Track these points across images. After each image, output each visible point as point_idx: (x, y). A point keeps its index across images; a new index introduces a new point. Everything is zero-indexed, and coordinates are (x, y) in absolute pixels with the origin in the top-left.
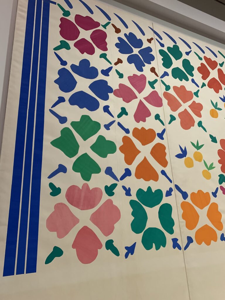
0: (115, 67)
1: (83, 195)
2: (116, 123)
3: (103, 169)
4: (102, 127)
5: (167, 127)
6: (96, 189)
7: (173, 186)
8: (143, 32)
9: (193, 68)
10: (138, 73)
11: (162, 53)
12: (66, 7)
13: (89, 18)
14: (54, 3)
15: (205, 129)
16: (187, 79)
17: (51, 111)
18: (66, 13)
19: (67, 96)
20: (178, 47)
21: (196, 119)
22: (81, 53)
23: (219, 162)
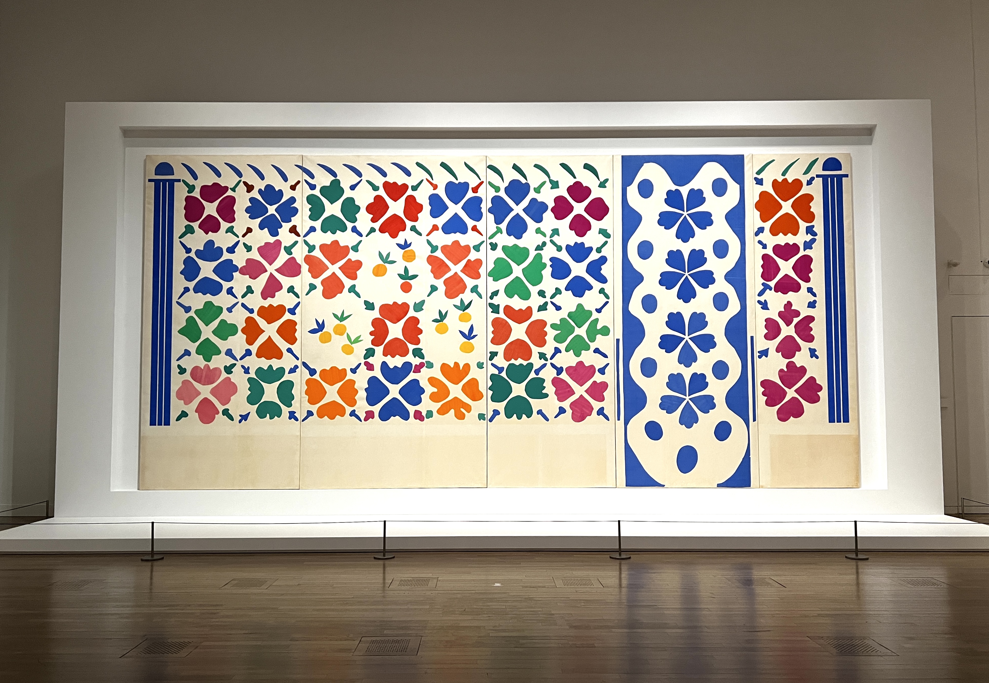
0: (242, 240)
1: (204, 373)
2: (240, 304)
3: (223, 351)
4: (225, 310)
5: (303, 299)
6: (216, 369)
7: (299, 363)
8: (285, 179)
9: (358, 208)
10: (272, 240)
11: (311, 199)
12: (190, 180)
13: (216, 185)
14: (179, 181)
15: (358, 296)
16: (344, 229)
17: (178, 303)
18: (191, 188)
19: (191, 285)
20: (339, 181)
21: (348, 283)
22: (207, 233)
23: (371, 333)
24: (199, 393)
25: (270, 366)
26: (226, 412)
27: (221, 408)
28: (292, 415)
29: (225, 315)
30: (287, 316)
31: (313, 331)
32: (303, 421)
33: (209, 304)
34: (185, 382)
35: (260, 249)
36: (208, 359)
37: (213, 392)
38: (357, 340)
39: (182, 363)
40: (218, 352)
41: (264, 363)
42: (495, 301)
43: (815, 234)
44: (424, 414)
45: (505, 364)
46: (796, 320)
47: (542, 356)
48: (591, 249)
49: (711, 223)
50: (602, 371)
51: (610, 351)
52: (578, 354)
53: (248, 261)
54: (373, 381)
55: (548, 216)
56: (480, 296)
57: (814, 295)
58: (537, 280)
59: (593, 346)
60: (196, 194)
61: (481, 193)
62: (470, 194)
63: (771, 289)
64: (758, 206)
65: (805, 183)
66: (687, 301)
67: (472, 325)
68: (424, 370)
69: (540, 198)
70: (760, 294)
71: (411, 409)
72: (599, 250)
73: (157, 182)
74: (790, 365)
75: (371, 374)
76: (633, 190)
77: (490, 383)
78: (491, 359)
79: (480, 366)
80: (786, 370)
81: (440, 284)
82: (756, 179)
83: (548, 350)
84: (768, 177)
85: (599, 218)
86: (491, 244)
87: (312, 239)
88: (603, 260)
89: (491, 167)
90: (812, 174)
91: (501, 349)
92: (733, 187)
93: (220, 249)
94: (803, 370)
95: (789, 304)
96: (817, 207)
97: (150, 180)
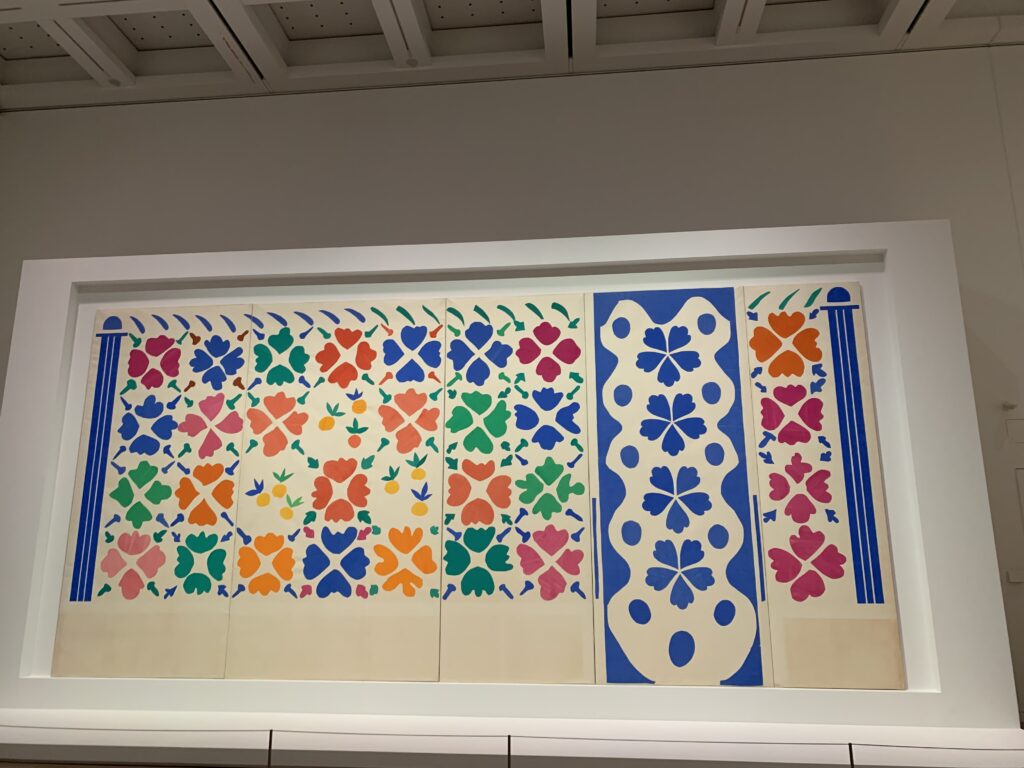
0: (184, 395)
1: (132, 542)
2: (175, 464)
3: (155, 515)
4: (160, 471)
5: (243, 457)
6: (145, 536)
7: (233, 530)
8: (233, 328)
9: (307, 357)
10: (214, 393)
11: (259, 350)
12: (137, 334)
13: (162, 337)
14: (125, 334)
15: (302, 451)
16: (290, 379)
17: (113, 464)
18: (137, 342)
19: (128, 444)
20: (288, 330)
21: (291, 438)
22: (148, 388)
23: (314, 495)
24: (124, 564)
25: (202, 534)
26: (151, 586)
27: (146, 581)
28: (222, 590)
29: (160, 477)
30: (225, 476)
31: (251, 493)
32: (234, 596)
33: (144, 464)
34: (112, 552)
35: (201, 404)
36: (137, 525)
37: (140, 563)
38: (298, 503)
39: (112, 530)
40: (149, 517)
41: (196, 530)
42: (453, 455)
43: (823, 374)
44: (368, 590)
45: (462, 529)
46: (807, 476)
47: (506, 519)
48: (560, 395)
49: (698, 364)
50: (576, 537)
51: (586, 514)
52: (547, 517)
53: (189, 417)
54: (313, 550)
55: (513, 360)
56: (436, 450)
57: (828, 445)
58: (499, 430)
59: (565, 507)
60: (142, 347)
61: (439, 338)
62: (428, 339)
63: (774, 439)
64: (753, 343)
65: (807, 316)
66: (674, 453)
67: (426, 484)
68: (370, 536)
69: (503, 341)
70: (763, 444)
71: (353, 583)
72: (570, 396)
73: (104, 337)
74: (804, 531)
75: (311, 541)
76: (607, 331)
77: (445, 552)
78: (447, 522)
79: (434, 531)
80: (798, 536)
81: (392, 437)
82: (749, 314)
83: (513, 511)
84: (764, 311)
85: (570, 360)
86: (450, 391)
87: (257, 392)
88: (575, 407)
89: (451, 310)
90: (815, 306)
91: (458, 511)
92: (722, 324)
93: (160, 405)
94: (820, 537)
95: (797, 457)
96: (824, 343)
97: (98, 335)
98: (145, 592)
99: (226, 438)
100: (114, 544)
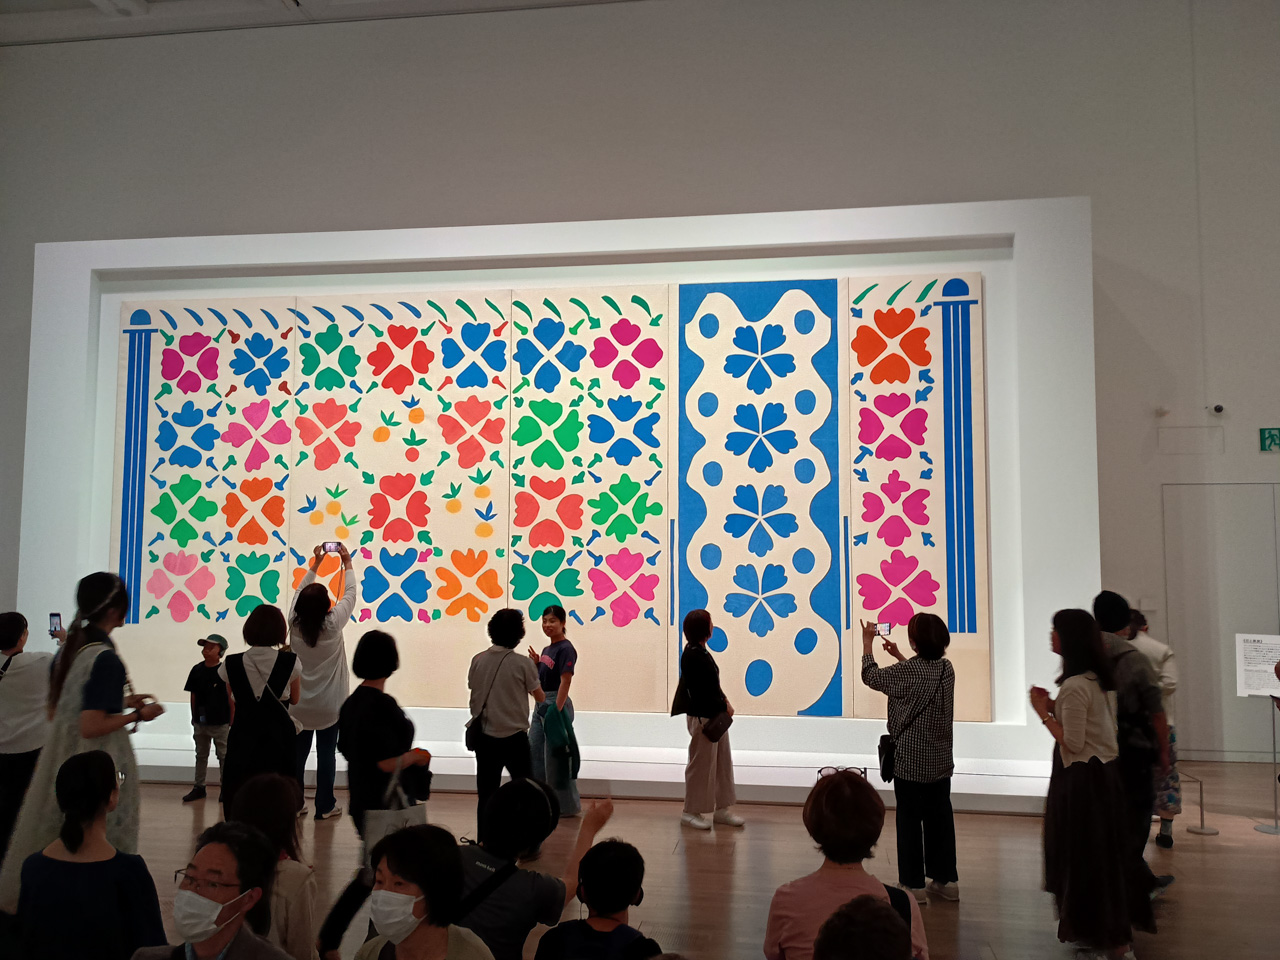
0: (225, 400)
1: (179, 561)
2: (220, 478)
3: (201, 534)
4: (203, 485)
5: (293, 470)
6: (191, 556)
7: (286, 549)
8: (275, 325)
9: (358, 359)
10: (258, 399)
11: (305, 349)
12: (169, 330)
13: (197, 335)
14: (156, 331)
15: (356, 466)
16: (341, 384)
17: (151, 476)
18: (170, 340)
19: (167, 455)
20: (337, 327)
21: (344, 450)
22: (186, 393)
23: (370, 513)
24: (171, 585)
25: (254, 553)
26: (201, 608)
27: (196, 603)
29: (204, 492)
30: (274, 492)
31: (303, 510)
33: (185, 478)
34: (157, 572)
35: (245, 411)
36: (183, 544)
37: (189, 584)
38: (353, 521)
39: (155, 548)
40: (195, 535)
41: (246, 549)
42: (519, 471)
43: (931, 381)
44: (430, 614)
45: (530, 552)
46: (904, 495)
47: (577, 541)
48: (639, 404)
49: (792, 368)
50: (652, 561)
51: (663, 535)
52: (621, 539)
53: (232, 426)
54: (371, 572)
55: (587, 362)
56: (502, 465)
57: (930, 461)
58: (571, 443)
59: (641, 528)
60: (175, 346)
61: (504, 336)
62: (491, 338)
63: (871, 454)
64: (855, 345)
65: (918, 313)
66: (760, 470)
67: (491, 503)
68: (431, 558)
69: (576, 340)
70: (857, 461)
71: (415, 607)
72: (649, 405)
73: (132, 333)
74: (897, 555)
75: (368, 563)
76: (693, 329)
77: (512, 576)
78: (513, 544)
79: (500, 553)
80: (890, 561)
81: (453, 450)
82: (853, 310)
83: (584, 534)
84: (869, 307)
85: (650, 364)
86: (515, 399)
87: (304, 397)
88: (655, 418)
89: (517, 304)
90: (929, 300)
91: (525, 532)
92: (822, 321)
93: (200, 412)
94: (913, 562)
95: (895, 474)
96: (934, 345)
97: (125, 331)
98: (195, 615)
99: (273, 450)
100: (159, 564)
